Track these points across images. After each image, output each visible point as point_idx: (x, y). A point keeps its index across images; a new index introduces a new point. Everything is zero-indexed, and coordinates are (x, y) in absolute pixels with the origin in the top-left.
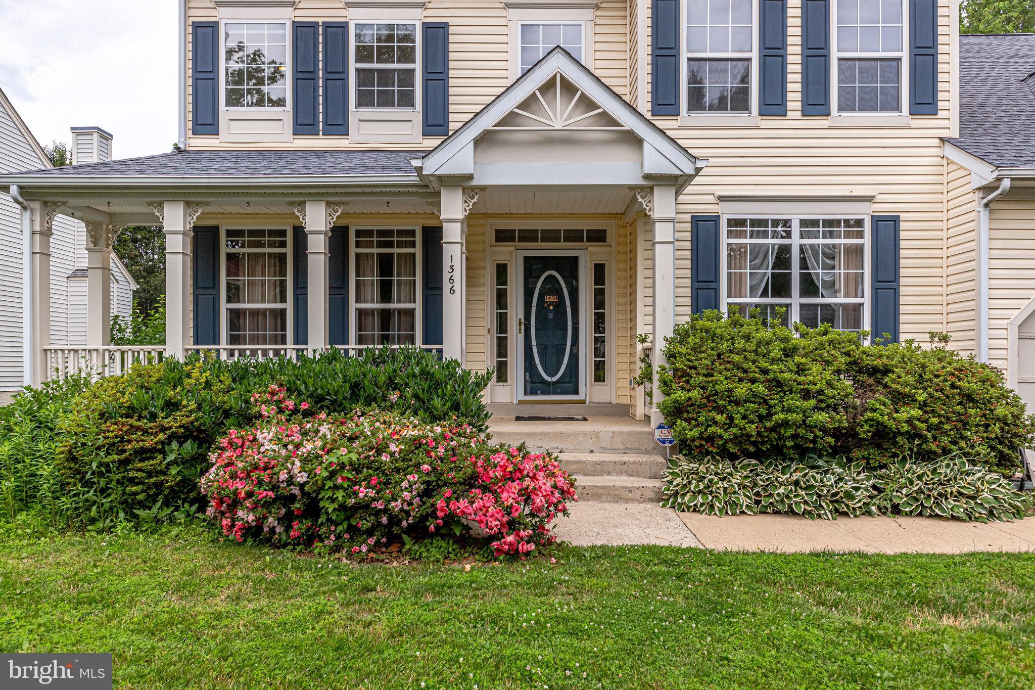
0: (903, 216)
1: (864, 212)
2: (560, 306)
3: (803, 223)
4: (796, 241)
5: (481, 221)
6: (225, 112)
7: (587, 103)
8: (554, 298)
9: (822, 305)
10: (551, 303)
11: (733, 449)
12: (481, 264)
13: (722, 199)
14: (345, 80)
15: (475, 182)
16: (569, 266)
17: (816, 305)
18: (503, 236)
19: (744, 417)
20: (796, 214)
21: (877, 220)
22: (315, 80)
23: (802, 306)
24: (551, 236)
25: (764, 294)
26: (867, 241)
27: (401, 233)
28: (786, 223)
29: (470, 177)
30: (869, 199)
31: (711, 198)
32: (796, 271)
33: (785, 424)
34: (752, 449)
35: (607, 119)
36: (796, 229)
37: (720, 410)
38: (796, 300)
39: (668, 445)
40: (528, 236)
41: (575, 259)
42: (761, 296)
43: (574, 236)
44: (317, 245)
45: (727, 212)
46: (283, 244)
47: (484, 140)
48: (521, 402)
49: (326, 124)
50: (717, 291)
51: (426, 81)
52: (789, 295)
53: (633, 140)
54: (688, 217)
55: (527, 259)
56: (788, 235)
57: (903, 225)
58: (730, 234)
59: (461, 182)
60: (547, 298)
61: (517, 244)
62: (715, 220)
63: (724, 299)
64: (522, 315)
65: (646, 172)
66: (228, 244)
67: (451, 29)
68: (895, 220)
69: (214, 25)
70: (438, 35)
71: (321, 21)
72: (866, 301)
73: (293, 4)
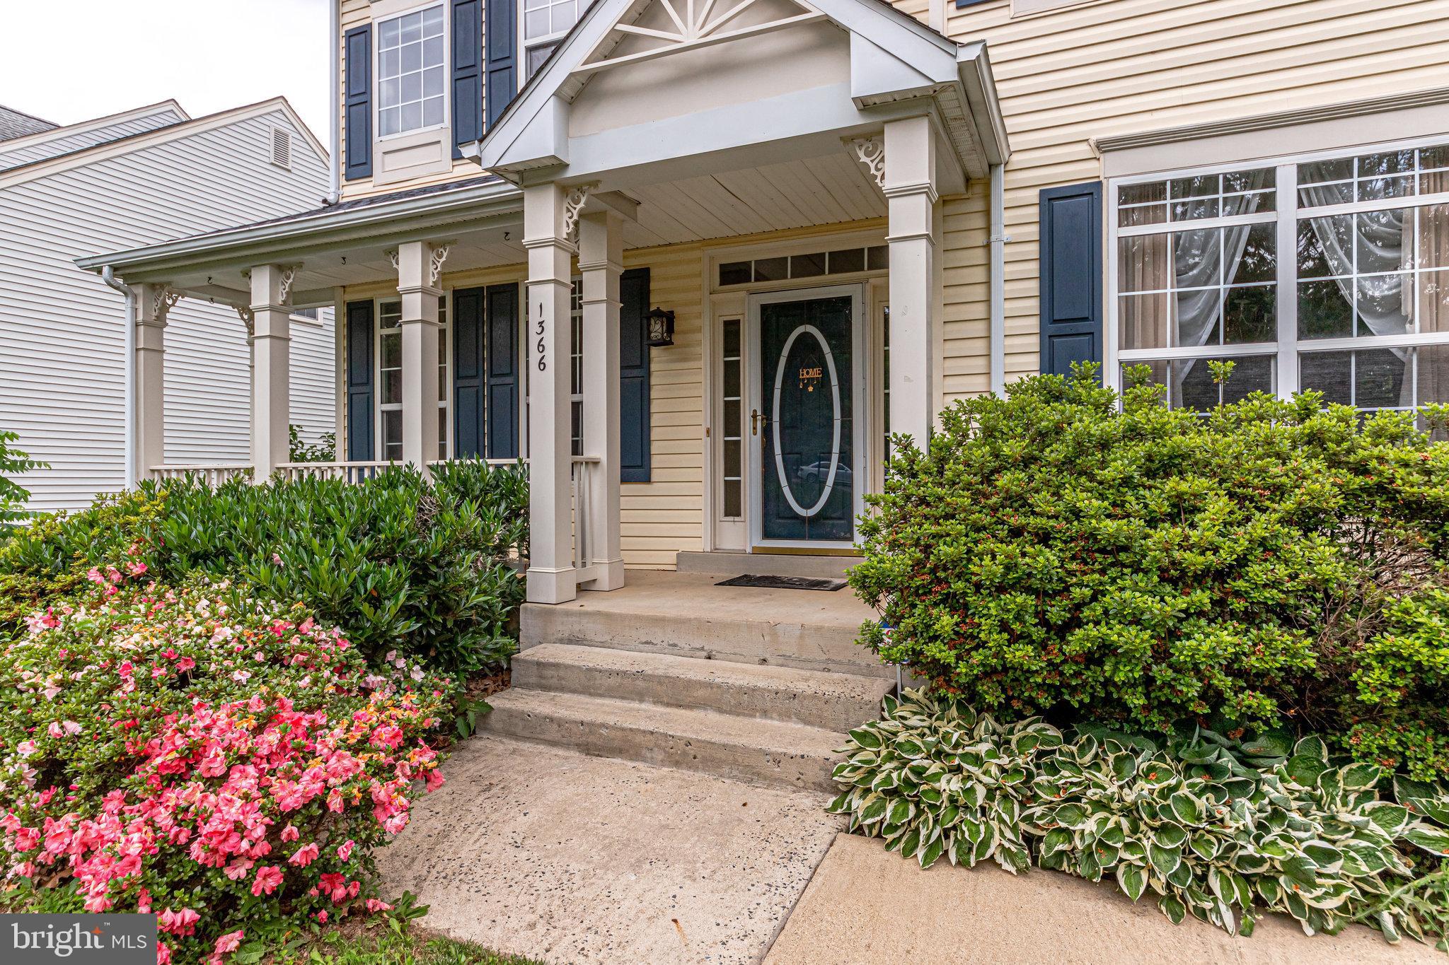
2: (822, 388)
3: (1308, 172)
4: (1287, 215)
5: (697, 254)
6: (379, 144)
8: (814, 373)
9: (1359, 353)
10: (810, 382)
12: (697, 322)
13: (1105, 147)
14: (513, 68)
16: (836, 316)
17: (1347, 354)
18: (733, 274)
19: (1004, 627)
20: (1289, 152)
22: (477, 76)
23: (1305, 357)
24: (809, 265)
25: (1213, 339)
28: (1268, 177)
31: (1083, 150)
34: (1045, 701)
36: (1287, 187)
37: (955, 603)
40: (771, 269)
41: (846, 302)
42: (1209, 342)
43: (847, 261)
44: (414, 309)
45: (1120, 173)
48: (758, 551)
50: (1095, 338)
52: (1271, 336)
53: (839, 37)
54: (1033, 195)
55: (764, 308)
56: (1267, 203)
58: (1125, 218)
60: (805, 374)
61: (753, 285)
62: (1091, 192)
63: (1113, 354)
64: (757, 405)
65: (854, 95)
66: (385, 324)
69: (367, 29)
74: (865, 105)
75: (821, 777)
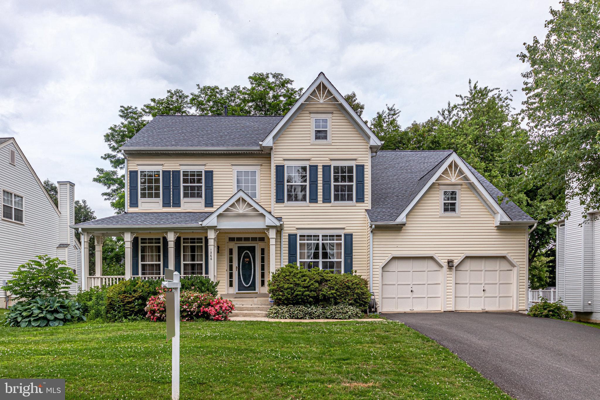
0: (354, 234)
1: (342, 233)
2: (250, 262)
3: (323, 236)
4: (321, 242)
5: (224, 235)
6: (140, 200)
7: (250, 205)
8: (248, 260)
9: (329, 262)
10: (247, 261)
11: (286, 302)
12: (224, 249)
13: (298, 229)
14: (180, 189)
15: (218, 228)
16: (252, 250)
17: (327, 262)
18: (232, 239)
19: (287, 293)
20: (321, 233)
21: (345, 235)
22: (170, 189)
23: (322, 262)
24: (247, 239)
25: (312, 259)
26: (343, 242)
27: (198, 239)
28: (318, 236)
29: (216, 226)
30: (344, 229)
31: (294, 229)
32: (321, 251)
33: (297, 295)
34: (291, 302)
35: (255, 210)
36: (321, 238)
37: (281, 291)
38: (320, 260)
39: (272, 303)
40: (239, 239)
41: (255, 247)
43: (254, 239)
44: (171, 245)
45: (299, 233)
46: (159, 243)
47: (220, 216)
48: (237, 293)
49: (173, 203)
50: (296, 257)
51: (206, 189)
52: (319, 259)
53: (263, 216)
54: (287, 235)
55: (238, 247)
56: (318, 240)
57: (354, 237)
58: (300, 239)
59: (214, 228)
60: (246, 260)
61: (236, 242)
62: (296, 235)
63: (299, 260)
64: (237, 265)
65: (266, 225)
66: (142, 243)
67: (214, 173)
68: (351, 235)
69: (136, 172)
70: (209, 174)
71: (171, 170)
72: (342, 260)
73: (162, 165)
74: (267, 226)
75: (265, 315)
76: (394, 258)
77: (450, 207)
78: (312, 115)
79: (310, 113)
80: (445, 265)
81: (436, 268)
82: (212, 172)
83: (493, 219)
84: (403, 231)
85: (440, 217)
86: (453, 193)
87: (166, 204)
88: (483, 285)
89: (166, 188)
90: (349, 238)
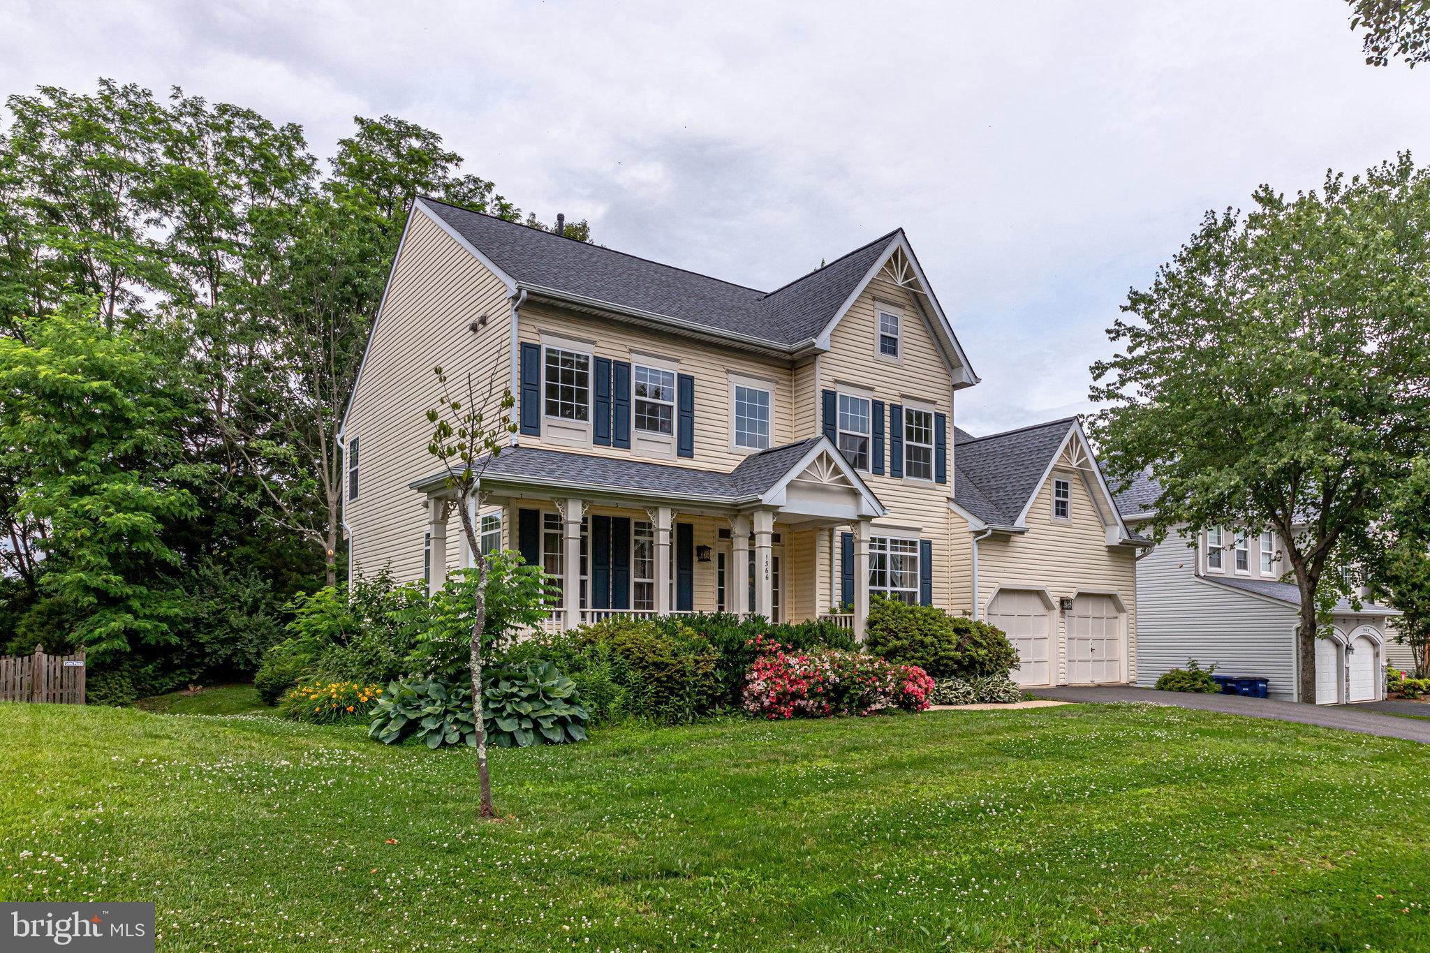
0: (933, 541)
1: (916, 537)
3: (891, 541)
4: (888, 552)
6: (545, 419)
7: (837, 471)
9: (899, 591)
14: (629, 407)
17: (897, 591)
18: (723, 534)
20: (888, 535)
21: (923, 542)
22: (609, 404)
23: (891, 592)
25: (875, 585)
26: (918, 554)
29: (779, 507)
30: (919, 530)
32: (888, 570)
35: (845, 480)
38: (889, 589)
44: (666, 539)
46: (585, 529)
49: (616, 439)
50: (853, 580)
51: (680, 417)
52: (885, 585)
53: (855, 494)
54: (840, 533)
56: (885, 548)
57: (933, 546)
65: (862, 513)
66: (547, 526)
67: (696, 382)
68: (930, 543)
69: (538, 348)
70: (686, 384)
71: (613, 359)
72: (918, 590)
73: (594, 343)
74: (860, 516)
76: (1003, 591)
77: (1061, 509)
78: (878, 304)
79: (874, 299)
80: (1057, 605)
81: (1042, 610)
82: (692, 379)
83: (1102, 534)
84: (1011, 544)
85: (1052, 524)
86: (1065, 485)
87: (600, 438)
88: (1090, 642)
89: (601, 399)
90: (927, 545)
